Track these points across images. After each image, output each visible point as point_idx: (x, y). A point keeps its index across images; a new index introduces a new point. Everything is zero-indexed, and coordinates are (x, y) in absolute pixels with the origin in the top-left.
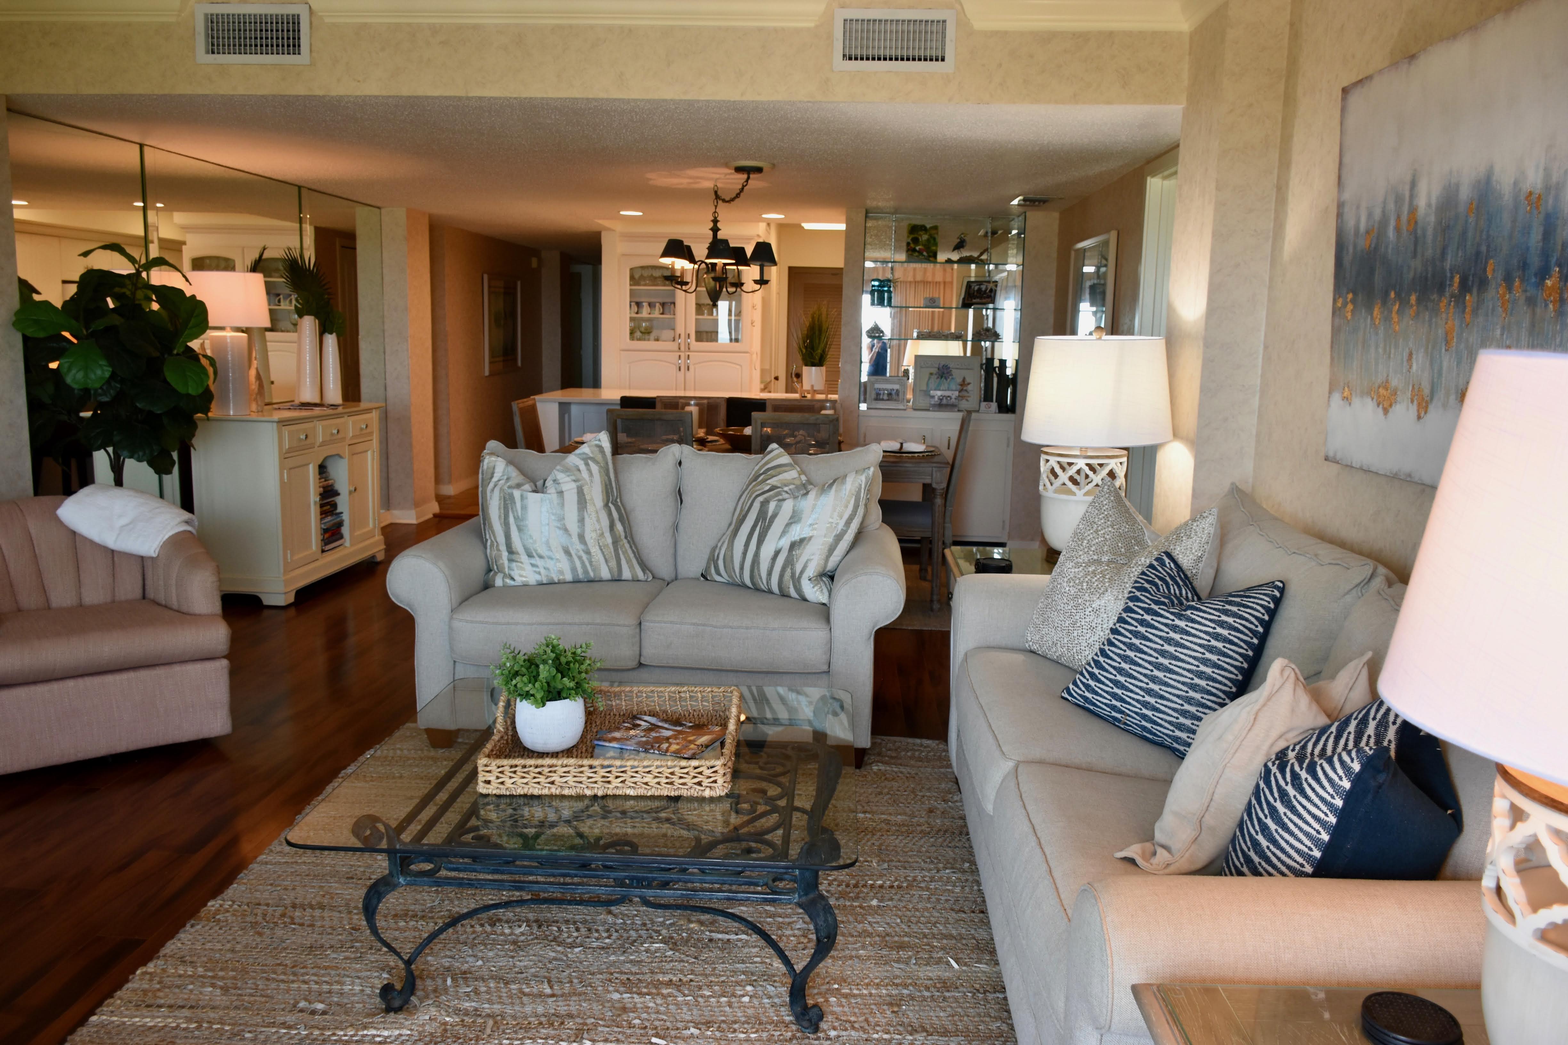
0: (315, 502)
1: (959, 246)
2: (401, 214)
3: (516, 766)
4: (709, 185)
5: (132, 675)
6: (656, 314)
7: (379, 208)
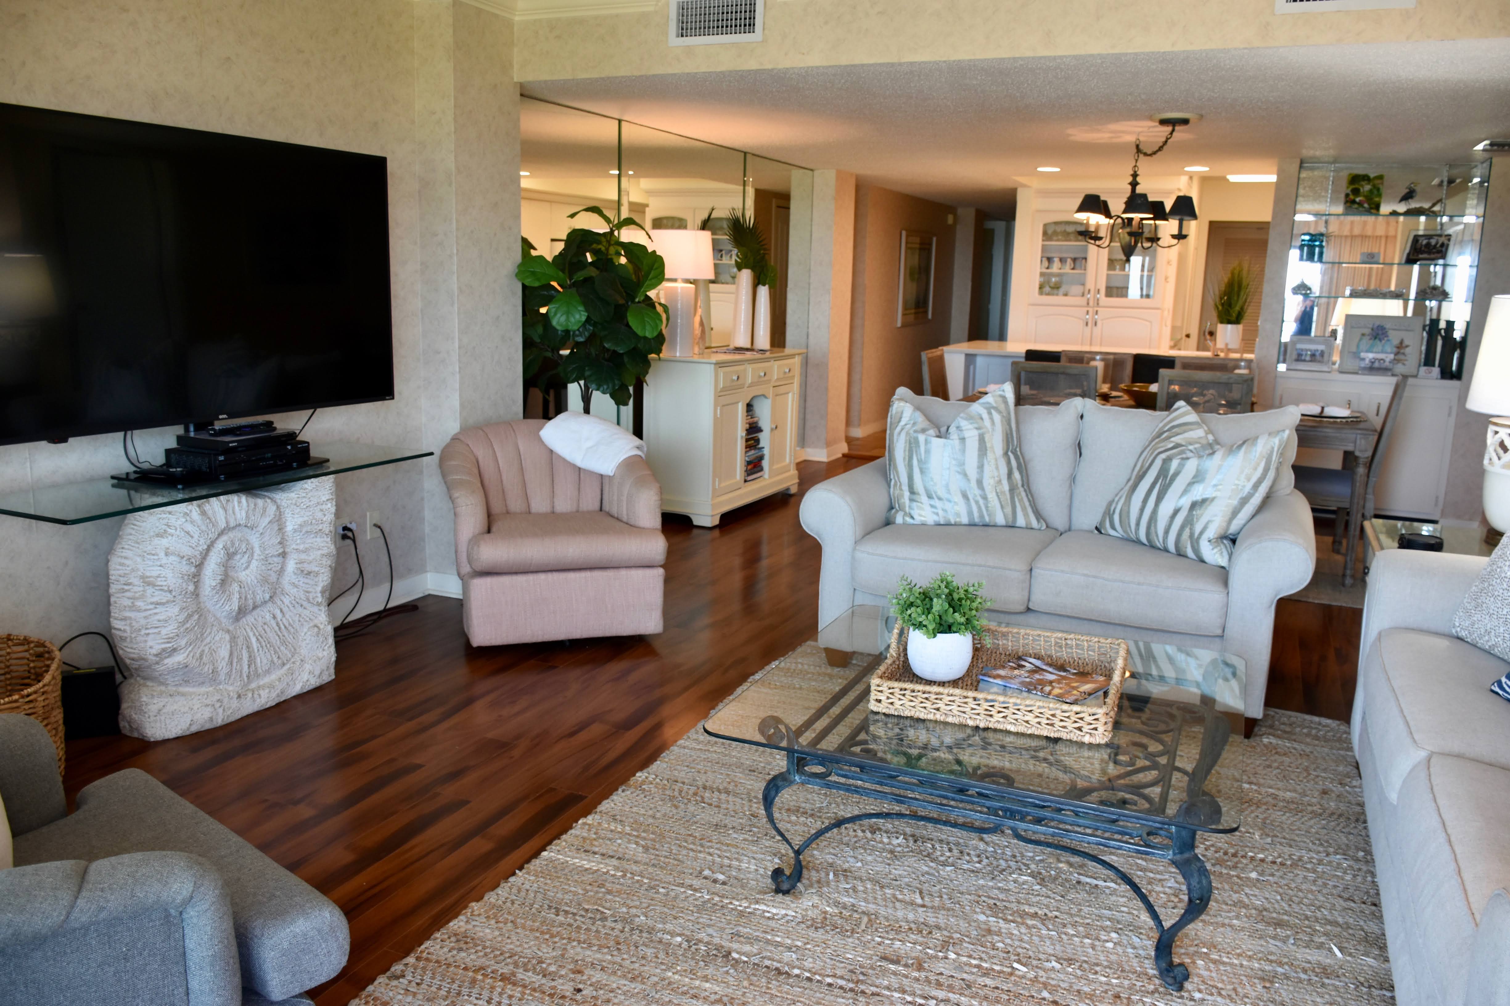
0: (742, 437)
1: (1408, 196)
2: (830, 175)
3: (905, 690)
4: (1131, 138)
6: (1067, 269)
7: (812, 170)
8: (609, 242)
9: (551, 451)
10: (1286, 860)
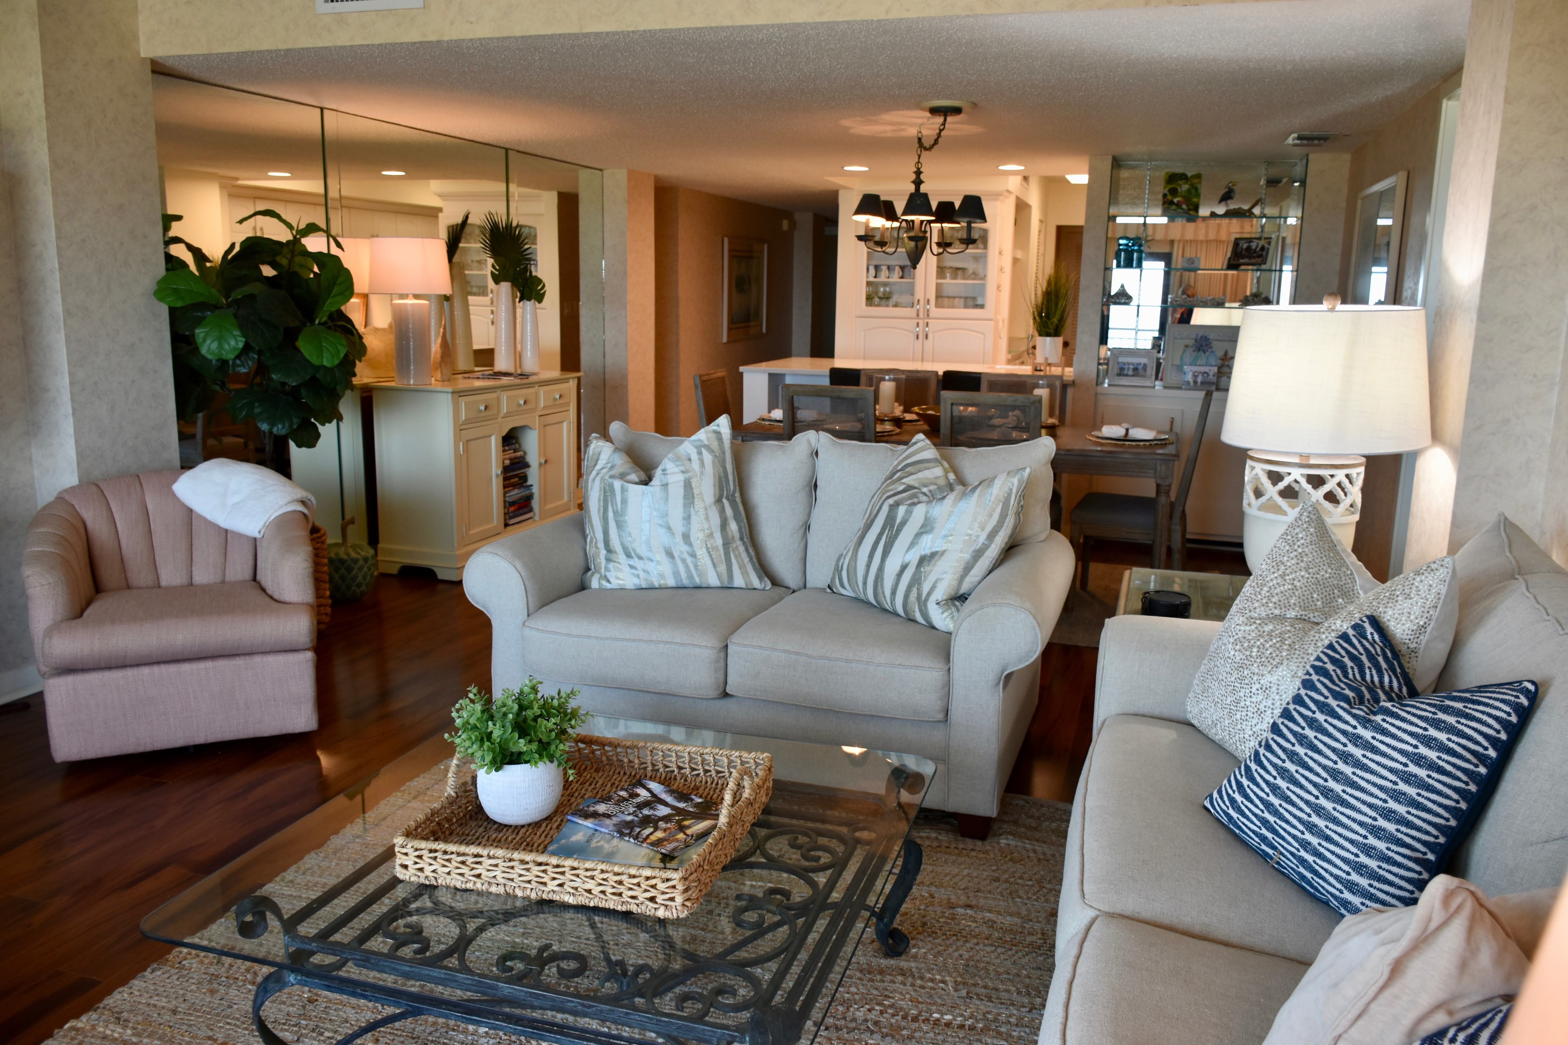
0: (497, 475)
1: (1227, 197)
2: (621, 175)
3: (436, 851)
4: (913, 132)
5: (209, 664)
6: (895, 278)
7: (601, 170)
8: (293, 252)
9: (190, 511)
10: (977, 1021)
